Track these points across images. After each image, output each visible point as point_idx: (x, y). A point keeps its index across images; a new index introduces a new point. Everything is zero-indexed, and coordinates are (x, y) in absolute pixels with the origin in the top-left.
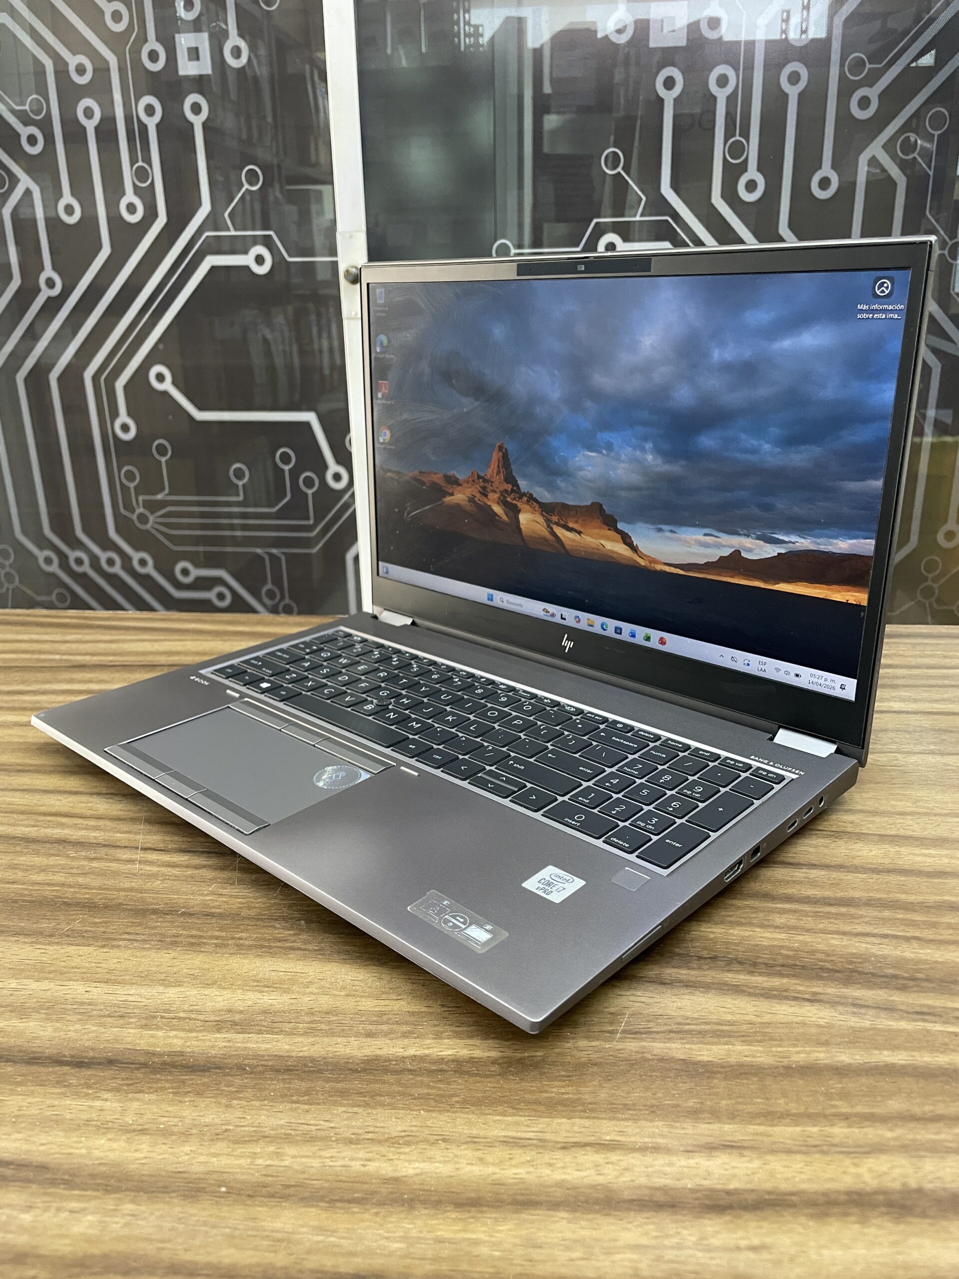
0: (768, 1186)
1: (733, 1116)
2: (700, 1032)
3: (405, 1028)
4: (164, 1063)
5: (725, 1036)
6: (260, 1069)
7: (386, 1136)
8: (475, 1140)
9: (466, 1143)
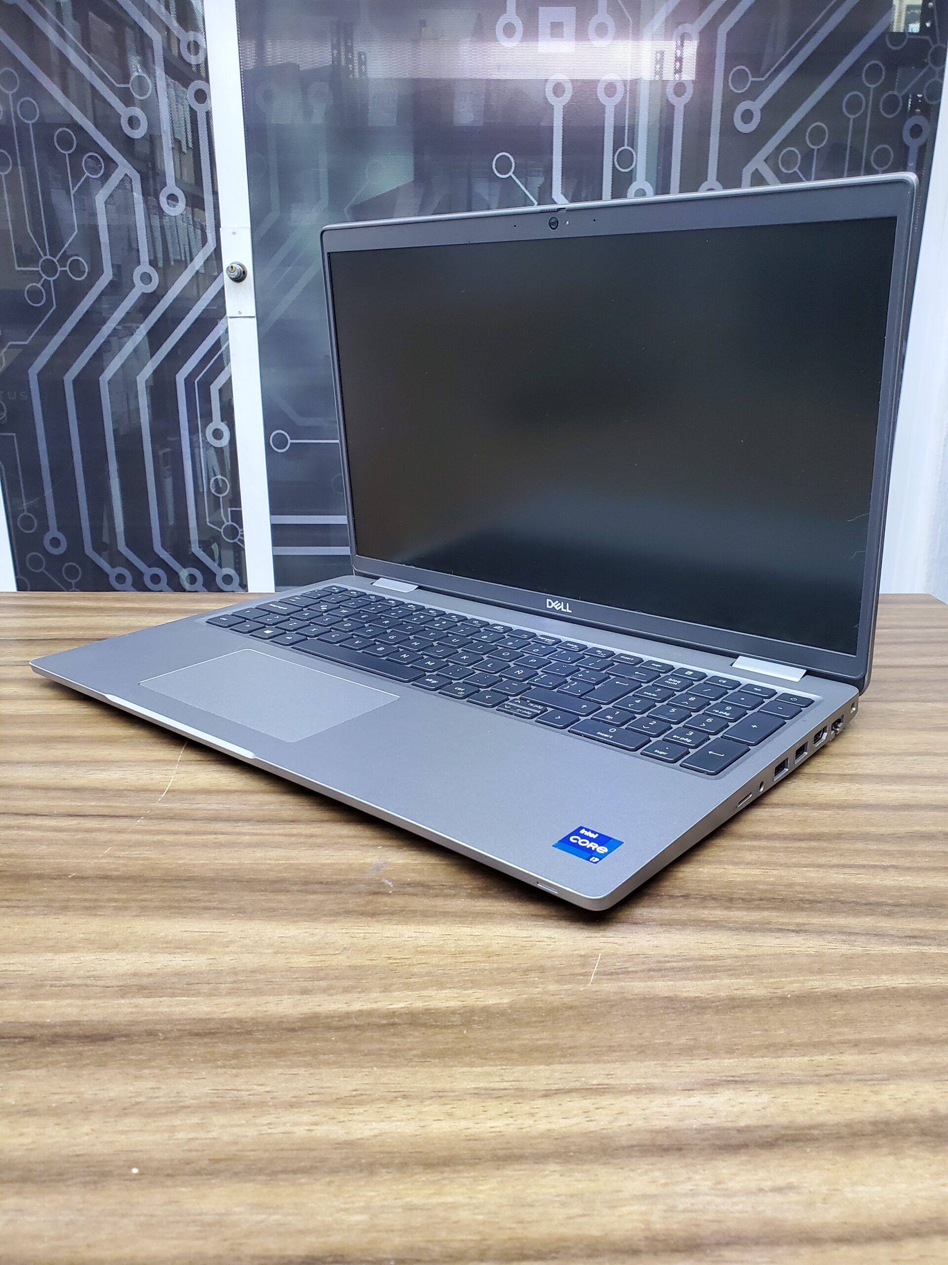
0: (783, 1120)
1: (731, 1051)
2: (682, 969)
3: (346, 983)
4: (56, 1035)
5: (710, 972)
6: (177, 1034)
7: (334, 1097)
8: (441, 1094)
9: (432, 1097)
